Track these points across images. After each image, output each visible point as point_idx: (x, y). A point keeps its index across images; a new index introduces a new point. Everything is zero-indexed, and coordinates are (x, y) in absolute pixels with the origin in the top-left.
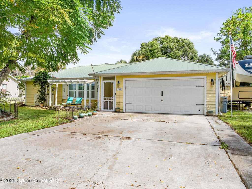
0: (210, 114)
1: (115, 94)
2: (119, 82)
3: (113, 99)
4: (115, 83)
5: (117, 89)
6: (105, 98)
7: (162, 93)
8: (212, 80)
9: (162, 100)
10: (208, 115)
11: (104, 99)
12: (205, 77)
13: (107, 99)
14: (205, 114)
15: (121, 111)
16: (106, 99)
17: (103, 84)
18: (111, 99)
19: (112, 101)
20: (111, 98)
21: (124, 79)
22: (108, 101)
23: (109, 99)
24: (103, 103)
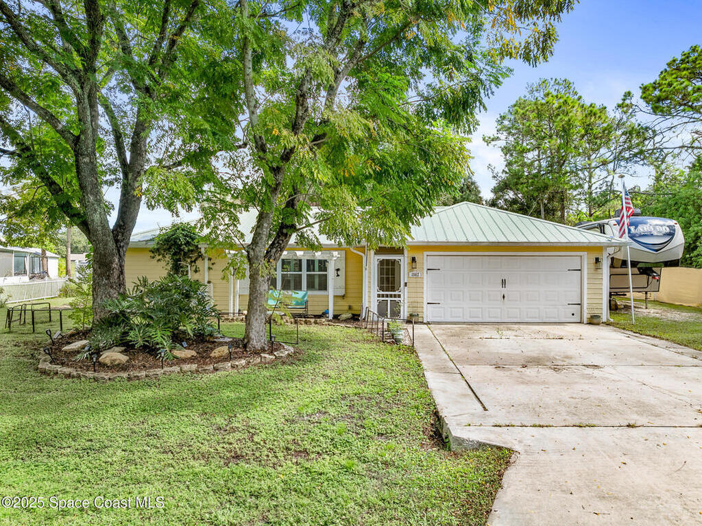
0: (594, 321)
1: (406, 283)
2: (414, 260)
3: (399, 296)
4: (404, 261)
5: (411, 274)
6: (381, 293)
7: (504, 282)
8: (597, 260)
9: (504, 297)
10: (590, 323)
11: (379, 296)
12: (584, 254)
13: (387, 296)
14: (585, 321)
15: (420, 320)
16: (383, 296)
17: (377, 263)
18: (395, 296)
19: (397, 299)
20: (397, 293)
21: (426, 253)
22: (389, 299)
23: (391, 296)
24: (377, 304)
